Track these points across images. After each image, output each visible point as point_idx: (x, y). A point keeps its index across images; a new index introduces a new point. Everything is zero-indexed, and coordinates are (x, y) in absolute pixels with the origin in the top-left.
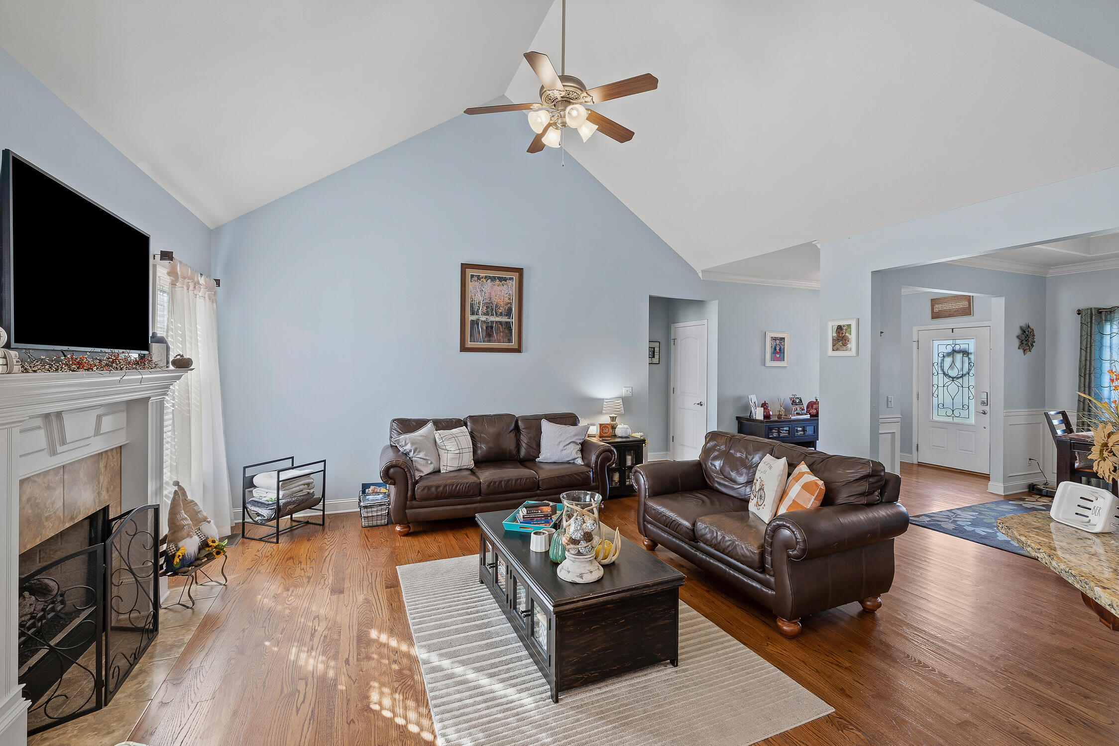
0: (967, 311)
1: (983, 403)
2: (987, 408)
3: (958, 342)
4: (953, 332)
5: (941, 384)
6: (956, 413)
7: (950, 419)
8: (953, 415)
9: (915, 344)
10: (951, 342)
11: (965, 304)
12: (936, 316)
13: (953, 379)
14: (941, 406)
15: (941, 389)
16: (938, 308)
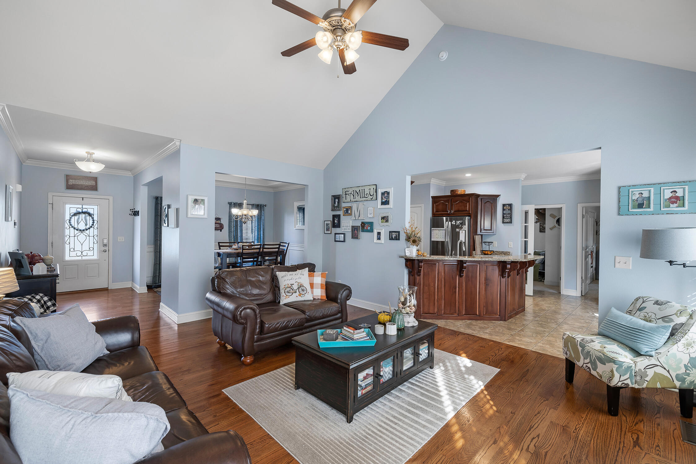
0: (94, 188)
1: (105, 245)
2: (107, 248)
3: (84, 207)
4: (83, 200)
5: (72, 235)
6: (84, 253)
7: (80, 258)
8: (82, 255)
9: (50, 206)
10: (81, 206)
11: (93, 183)
12: (69, 187)
13: (82, 231)
14: (72, 250)
15: (72, 239)
16: (71, 182)
